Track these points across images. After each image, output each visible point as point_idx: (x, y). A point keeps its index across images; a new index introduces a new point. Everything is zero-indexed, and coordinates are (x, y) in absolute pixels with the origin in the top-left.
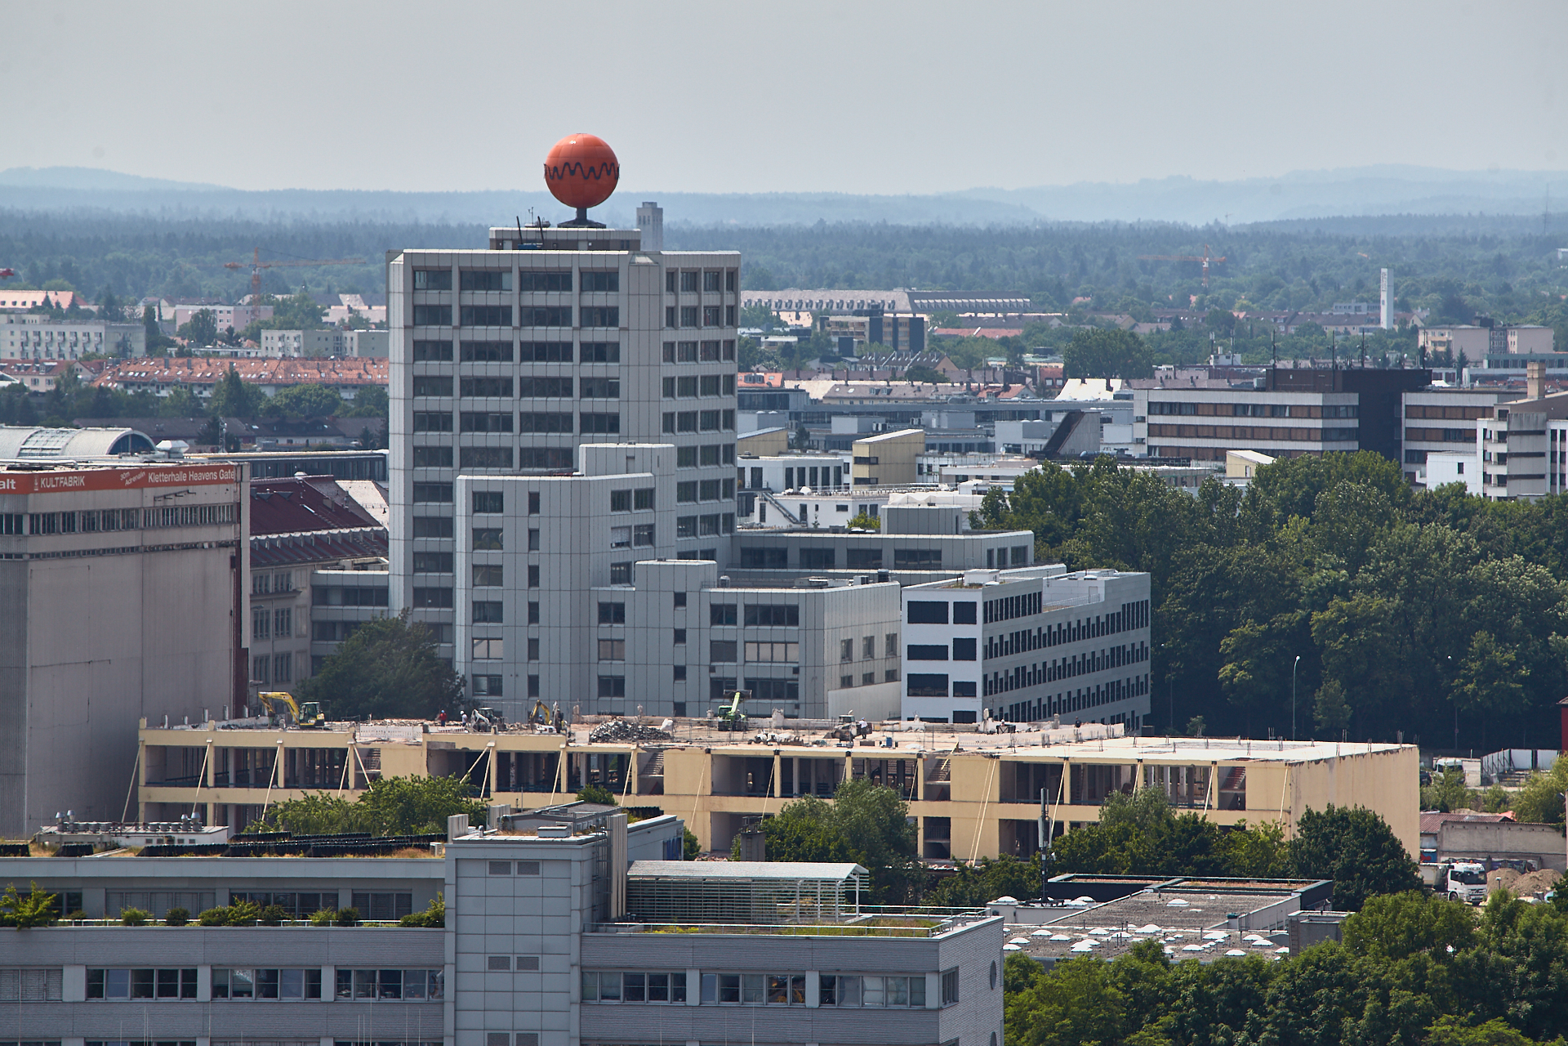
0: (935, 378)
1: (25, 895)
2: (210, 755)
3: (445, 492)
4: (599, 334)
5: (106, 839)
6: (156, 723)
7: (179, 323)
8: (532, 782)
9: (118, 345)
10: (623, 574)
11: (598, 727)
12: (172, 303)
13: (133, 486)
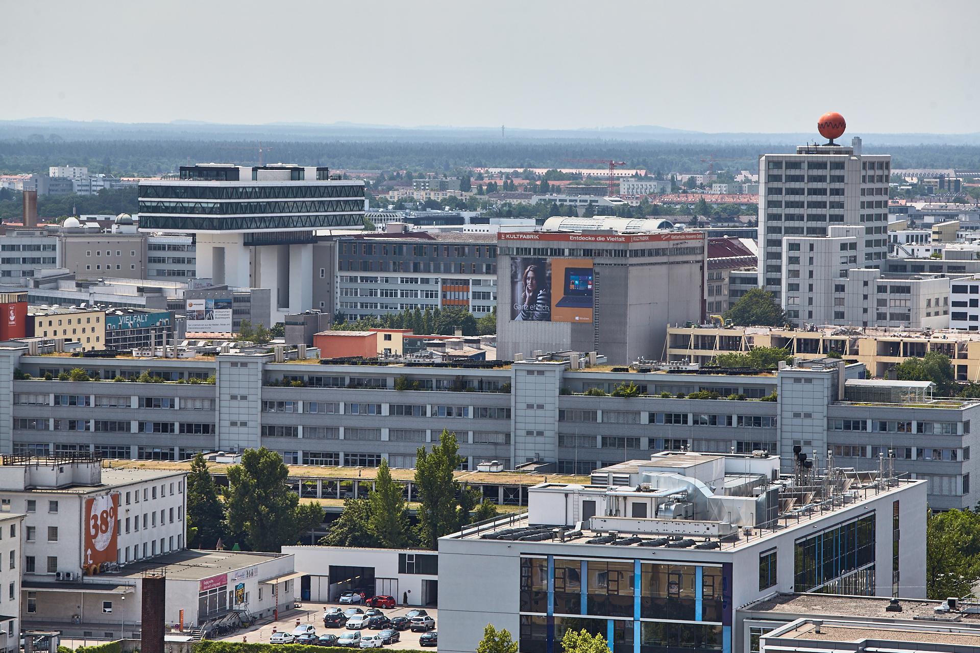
0: (964, 202)
1: (628, 386)
2: (692, 338)
3: (779, 243)
4: (837, 185)
5: (655, 367)
6: (673, 326)
7: (683, 181)
8: (809, 350)
9: (661, 189)
10: (844, 274)
11: (834, 330)
12: (681, 174)
13: (665, 240)
